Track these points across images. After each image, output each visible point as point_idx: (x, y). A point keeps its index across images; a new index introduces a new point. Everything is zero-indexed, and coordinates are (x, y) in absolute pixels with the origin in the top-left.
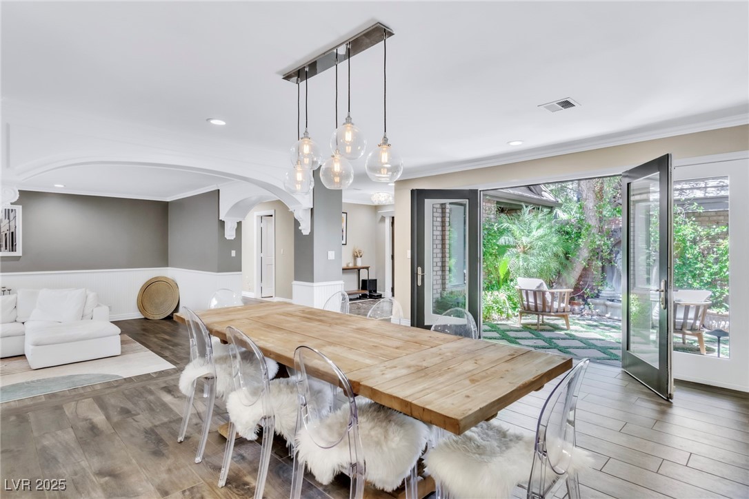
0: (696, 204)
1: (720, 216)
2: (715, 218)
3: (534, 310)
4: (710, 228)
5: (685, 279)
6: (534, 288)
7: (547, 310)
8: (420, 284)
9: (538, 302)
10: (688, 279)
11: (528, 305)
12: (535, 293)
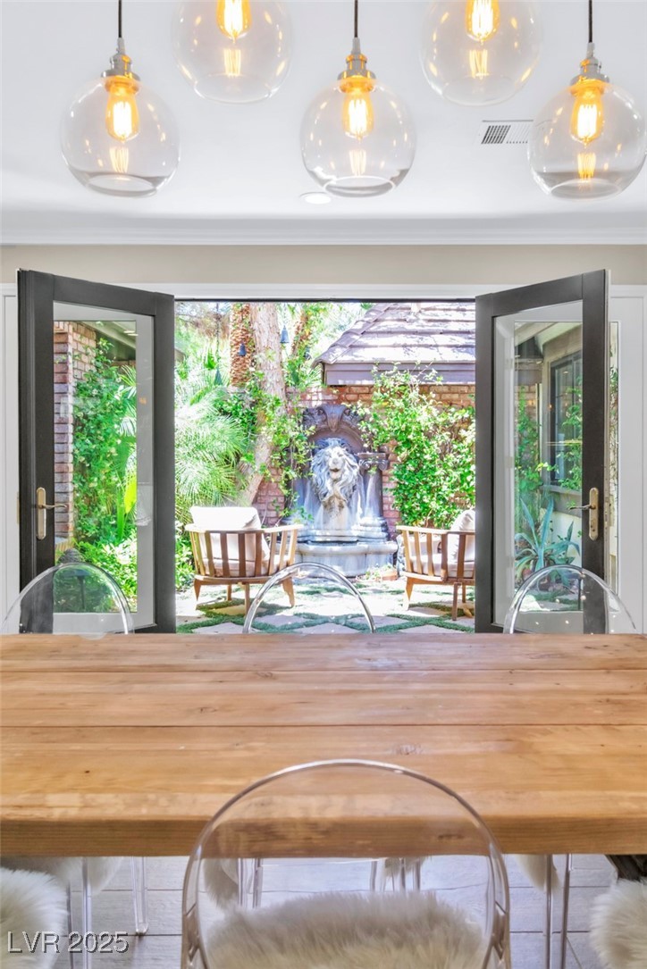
0: (434, 371)
1: (454, 393)
2: (448, 396)
3: (237, 573)
4: (447, 412)
5: (419, 497)
6: (240, 527)
7: (263, 571)
8: (42, 532)
9: (247, 557)
10: (422, 496)
11: (226, 565)
12: (241, 537)
